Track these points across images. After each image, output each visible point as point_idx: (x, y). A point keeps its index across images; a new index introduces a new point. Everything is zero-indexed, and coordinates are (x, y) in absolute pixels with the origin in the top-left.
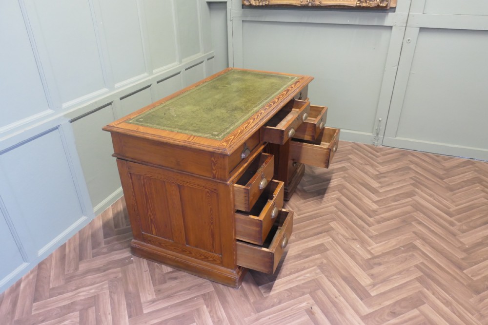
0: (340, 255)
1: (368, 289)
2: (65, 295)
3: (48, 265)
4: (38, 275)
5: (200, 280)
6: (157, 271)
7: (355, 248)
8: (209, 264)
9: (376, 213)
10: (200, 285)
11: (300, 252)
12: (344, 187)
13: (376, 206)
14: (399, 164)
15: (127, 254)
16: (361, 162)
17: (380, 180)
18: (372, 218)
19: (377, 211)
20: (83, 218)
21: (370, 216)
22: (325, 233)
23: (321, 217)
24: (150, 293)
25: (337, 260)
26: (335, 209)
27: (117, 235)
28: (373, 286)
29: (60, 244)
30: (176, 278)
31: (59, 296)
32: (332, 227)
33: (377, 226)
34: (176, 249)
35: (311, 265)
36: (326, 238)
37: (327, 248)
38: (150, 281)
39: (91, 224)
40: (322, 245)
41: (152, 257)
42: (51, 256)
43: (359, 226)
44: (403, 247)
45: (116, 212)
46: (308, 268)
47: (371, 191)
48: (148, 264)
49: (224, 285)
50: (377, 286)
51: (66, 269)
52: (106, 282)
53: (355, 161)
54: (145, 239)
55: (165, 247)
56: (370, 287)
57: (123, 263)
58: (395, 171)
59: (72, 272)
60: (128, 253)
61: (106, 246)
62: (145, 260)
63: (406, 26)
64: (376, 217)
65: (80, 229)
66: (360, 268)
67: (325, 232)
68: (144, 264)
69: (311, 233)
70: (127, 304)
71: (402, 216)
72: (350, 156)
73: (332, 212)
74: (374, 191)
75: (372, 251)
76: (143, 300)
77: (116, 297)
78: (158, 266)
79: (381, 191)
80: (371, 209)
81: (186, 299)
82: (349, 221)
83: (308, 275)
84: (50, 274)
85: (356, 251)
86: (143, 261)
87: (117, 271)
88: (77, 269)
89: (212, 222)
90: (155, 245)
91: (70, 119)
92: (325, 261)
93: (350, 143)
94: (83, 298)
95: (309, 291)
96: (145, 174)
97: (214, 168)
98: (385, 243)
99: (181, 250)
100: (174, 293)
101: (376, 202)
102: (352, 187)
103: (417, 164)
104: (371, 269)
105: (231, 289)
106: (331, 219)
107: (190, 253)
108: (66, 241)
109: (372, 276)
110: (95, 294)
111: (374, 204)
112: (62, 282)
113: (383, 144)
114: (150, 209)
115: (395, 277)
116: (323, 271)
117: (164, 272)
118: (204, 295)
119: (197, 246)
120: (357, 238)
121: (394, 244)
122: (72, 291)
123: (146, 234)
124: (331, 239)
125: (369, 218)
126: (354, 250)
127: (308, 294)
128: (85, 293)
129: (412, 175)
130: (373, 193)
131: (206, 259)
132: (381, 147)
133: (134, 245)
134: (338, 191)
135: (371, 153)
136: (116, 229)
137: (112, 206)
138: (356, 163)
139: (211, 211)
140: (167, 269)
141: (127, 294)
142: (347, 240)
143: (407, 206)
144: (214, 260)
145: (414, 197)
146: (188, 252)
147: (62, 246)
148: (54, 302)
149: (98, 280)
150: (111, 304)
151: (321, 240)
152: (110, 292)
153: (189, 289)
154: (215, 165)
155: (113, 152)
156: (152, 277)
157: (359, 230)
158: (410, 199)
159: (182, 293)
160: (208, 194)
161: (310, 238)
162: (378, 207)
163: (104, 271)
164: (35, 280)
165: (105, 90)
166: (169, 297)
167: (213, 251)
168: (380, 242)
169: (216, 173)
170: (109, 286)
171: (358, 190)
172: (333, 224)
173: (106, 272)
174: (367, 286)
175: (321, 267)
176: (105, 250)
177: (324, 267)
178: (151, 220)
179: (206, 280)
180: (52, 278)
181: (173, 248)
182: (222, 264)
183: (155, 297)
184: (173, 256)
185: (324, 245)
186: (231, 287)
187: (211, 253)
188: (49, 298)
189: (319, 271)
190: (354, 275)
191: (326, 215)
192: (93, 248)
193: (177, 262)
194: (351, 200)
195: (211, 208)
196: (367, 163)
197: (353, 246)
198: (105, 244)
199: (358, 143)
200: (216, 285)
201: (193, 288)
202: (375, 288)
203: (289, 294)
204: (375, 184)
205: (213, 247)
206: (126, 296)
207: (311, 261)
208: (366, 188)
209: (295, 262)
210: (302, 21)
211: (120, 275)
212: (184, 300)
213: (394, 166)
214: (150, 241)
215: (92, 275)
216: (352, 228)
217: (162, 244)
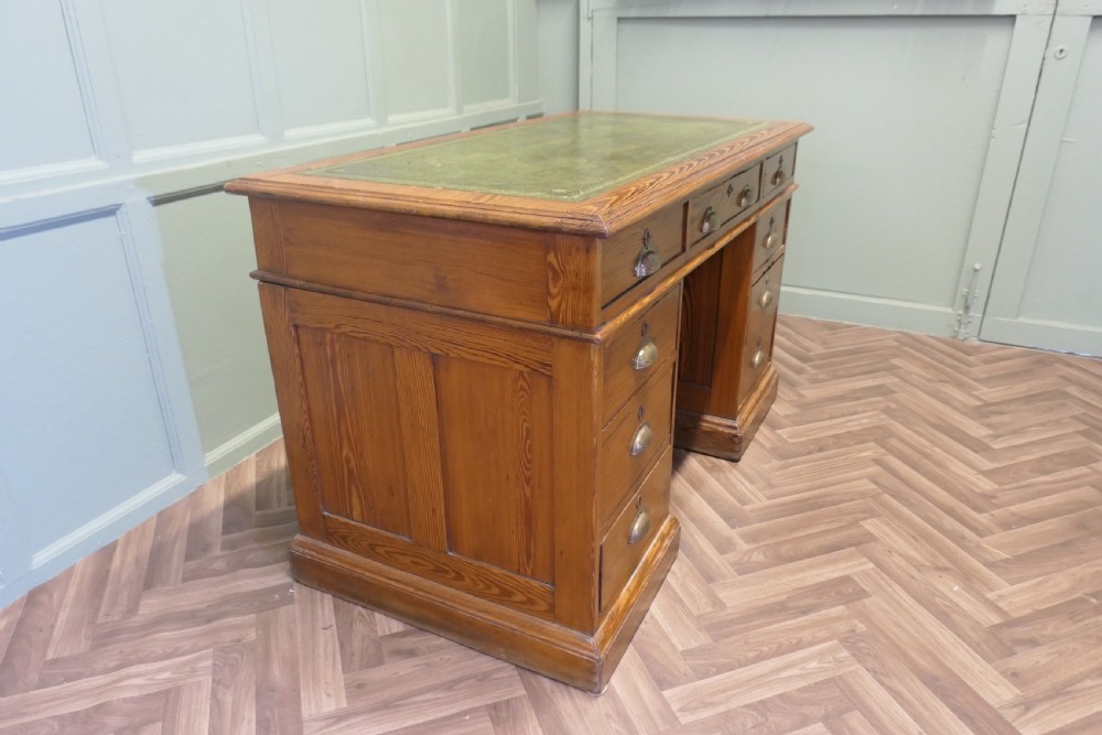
0: (905, 610)
1: (1009, 715)
2: (83, 684)
3: (55, 595)
4: (21, 623)
5: (484, 663)
6: (359, 628)
7: (946, 592)
8: (511, 612)
9: (994, 501)
10: (483, 678)
11: (784, 597)
12: (891, 434)
13: (990, 482)
14: (1034, 383)
15: (279, 577)
16: (929, 377)
17: (988, 421)
18: (984, 515)
19: (993, 497)
20: (174, 479)
21: (979, 510)
22: (853, 548)
23: (834, 504)
24: (331, 691)
25: (899, 626)
26: (873, 486)
27: (256, 527)
28: (1023, 707)
29: (101, 544)
30: (411, 653)
31: (66, 684)
32: (869, 533)
33: (1000, 536)
34: (417, 564)
35: (821, 634)
36: (856, 562)
37: (864, 590)
38: (334, 657)
39: (195, 498)
40: (846, 580)
41: (349, 589)
42: (70, 572)
43: (950, 534)
44: (1093, 595)
45: (265, 469)
46: (811, 644)
47: (968, 447)
48: (336, 607)
49: (555, 680)
50: (1037, 710)
51: (103, 609)
52: (210, 651)
53: (910, 373)
54: (330, 534)
55: (388, 559)
56: (1016, 710)
57: (263, 602)
58: (1028, 399)
59: (116, 618)
60: (282, 574)
61: (225, 553)
62: (328, 598)
63: (1054, 14)
64: (995, 512)
65: (163, 508)
66: (971, 650)
67: (851, 545)
68: (323, 608)
69: (810, 545)
70: (259, 722)
71: (1070, 512)
72: (895, 362)
73: (863, 495)
74: (978, 446)
75: (1000, 604)
76: (308, 710)
77: (228, 698)
78: (362, 615)
79: (996, 447)
80: (978, 491)
81: (440, 715)
82: (919, 521)
83: (814, 664)
84: (56, 620)
85: (951, 601)
86: (322, 601)
87: (244, 626)
88: (132, 609)
89: (528, 474)
90: (358, 552)
91: (152, 194)
92: (861, 627)
93: (891, 332)
94: (135, 693)
95: (822, 712)
96: (338, 326)
97: (554, 290)
98: (1039, 584)
99: (432, 567)
100: (404, 697)
101: (987, 474)
102: (911, 432)
103: (1084, 386)
104: (1009, 656)
105: (577, 694)
106: (863, 512)
107: (459, 577)
108: (119, 536)
109: (1015, 677)
110: (169, 686)
111: (980, 476)
112: (83, 646)
113: (983, 337)
114: (349, 439)
115: (1088, 683)
116: (858, 655)
117: (380, 634)
118: (495, 707)
119: (478, 557)
120: (947, 564)
121: (1065, 586)
122: (106, 671)
123: (335, 517)
124: (871, 565)
125: (974, 514)
126: (945, 597)
127: (821, 724)
128: (140, 680)
129: (1079, 411)
130: (976, 452)
131: (505, 596)
132: (977, 343)
133: (298, 551)
134: (876, 441)
135: (950, 356)
136: (259, 513)
137: (257, 455)
138: (914, 377)
139: (527, 438)
140: (387, 625)
141: (264, 691)
142: (919, 571)
143: (1081, 486)
144: (531, 602)
145: (1094, 465)
146: (454, 574)
147: (104, 549)
148: (48, 702)
149: (186, 645)
150: (211, 717)
151: (842, 565)
152: (214, 680)
153: (450, 686)
154: (556, 277)
155: (254, 267)
156: (342, 646)
157: (953, 545)
158: (1083, 470)
159: (429, 696)
160: (521, 382)
161: (807, 561)
162: (997, 486)
163: (209, 621)
164: (12, 634)
165: (257, 138)
166: (387, 706)
167: (529, 573)
168: (1021, 580)
169: (560, 305)
170: (214, 665)
171: (930, 441)
172: (870, 525)
173: (214, 624)
174: (1002, 707)
175: (850, 641)
176: (220, 565)
177: (862, 645)
178: (350, 472)
179: (501, 664)
180: (57, 633)
181: (407, 560)
182: (552, 613)
183: (344, 704)
184: (407, 584)
185: (854, 581)
186: (576, 688)
187: (522, 579)
188: (38, 688)
189: (845, 654)
190: (957, 670)
191: (848, 501)
192: (188, 557)
193: (419, 604)
194: (915, 467)
195: (527, 429)
196: (945, 378)
197: (941, 588)
198: (223, 549)
199: (913, 333)
200: (532, 678)
201: (461, 685)
202: (1031, 714)
203: (760, 719)
204: (977, 430)
205: (529, 559)
206: (259, 696)
207: (818, 624)
208: (952, 438)
209: (770, 624)
210: (772, 13)
211: (252, 635)
212: (431, 718)
213: (1021, 388)
214: (344, 538)
215: (173, 630)
216: (928, 538)
217: (379, 550)
